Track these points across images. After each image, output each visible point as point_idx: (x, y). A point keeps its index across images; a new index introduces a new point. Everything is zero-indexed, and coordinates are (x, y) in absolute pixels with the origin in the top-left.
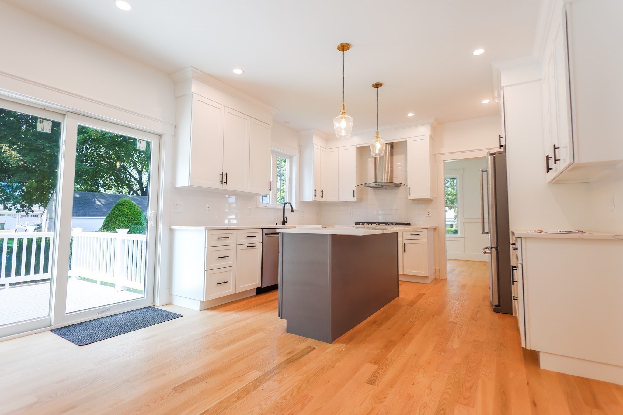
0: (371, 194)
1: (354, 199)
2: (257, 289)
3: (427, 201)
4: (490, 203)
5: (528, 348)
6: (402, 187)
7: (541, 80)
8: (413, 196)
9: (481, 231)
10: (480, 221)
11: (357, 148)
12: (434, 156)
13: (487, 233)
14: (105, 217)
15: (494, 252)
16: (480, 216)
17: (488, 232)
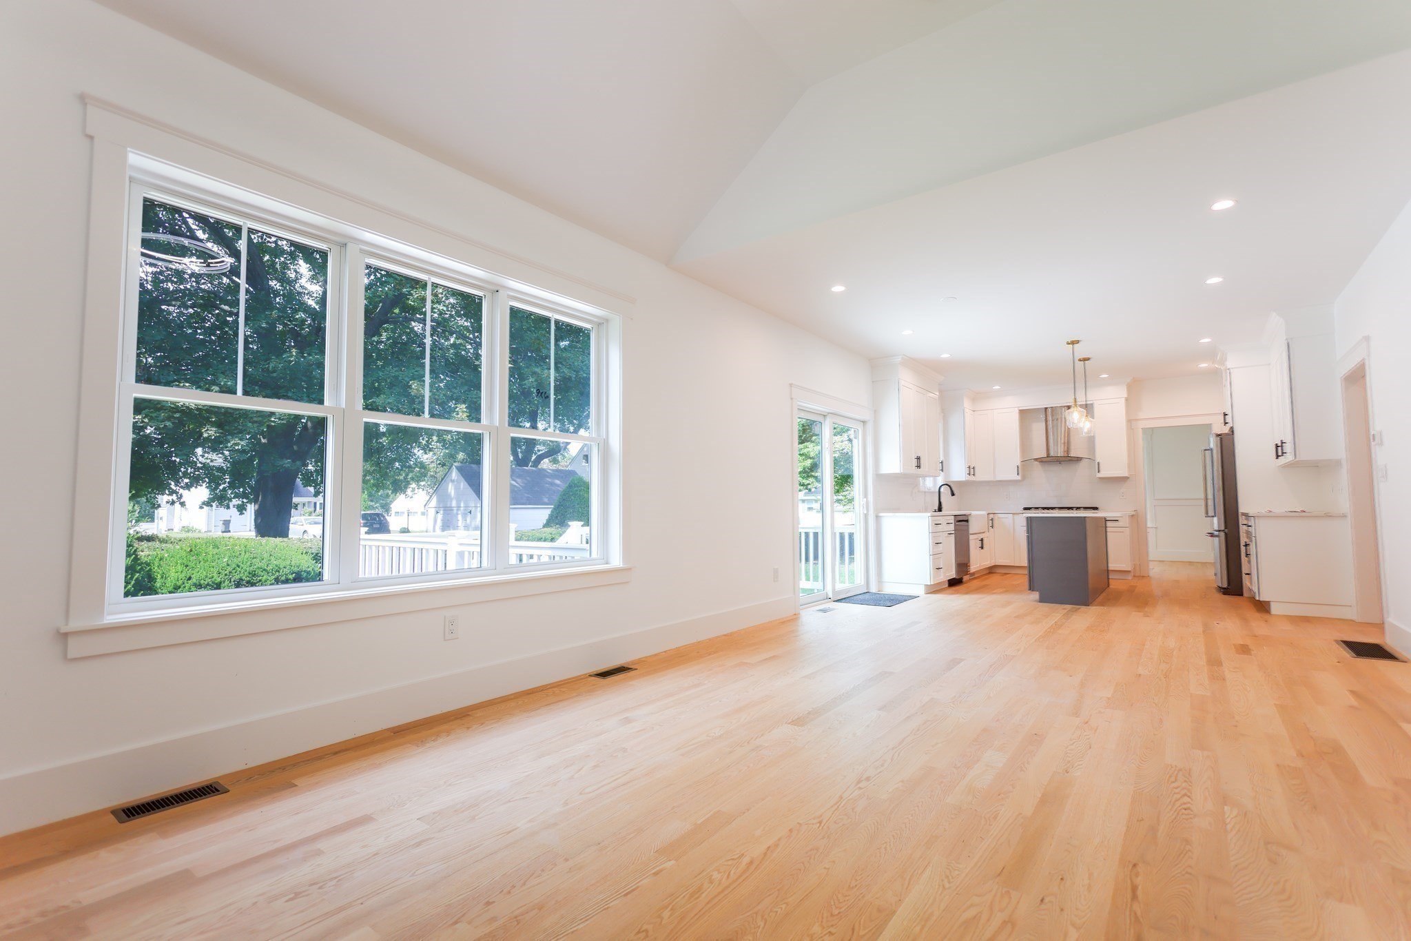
0: (1038, 471)
1: (1019, 478)
2: (949, 580)
3: (1122, 480)
4: (1216, 486)
5: (1261, 600)
6: (1083, 463)
7: (1269, 364)
8: (1103, 474)
9: (1204, 514)
10: (1203, 503)
11: (1020, 410)
12: (1130, 422)
13: (1213, 517)
14: (553, 506)
15: (1222, 534)
16: (1202, 496)
17: (1213, 515)
